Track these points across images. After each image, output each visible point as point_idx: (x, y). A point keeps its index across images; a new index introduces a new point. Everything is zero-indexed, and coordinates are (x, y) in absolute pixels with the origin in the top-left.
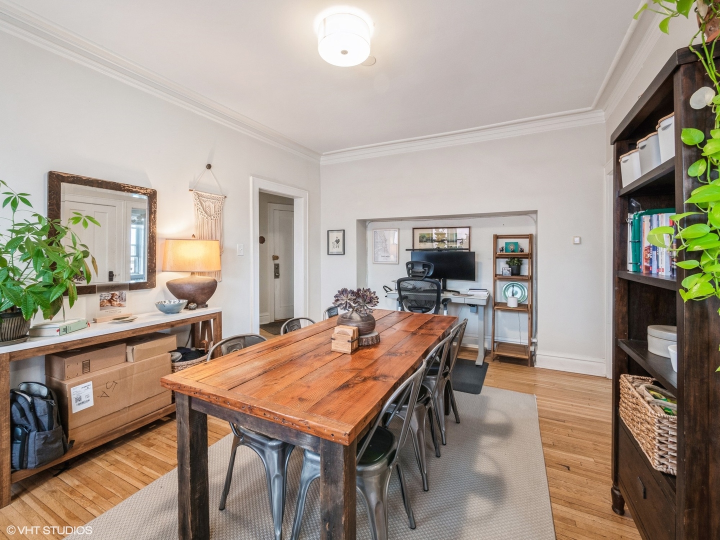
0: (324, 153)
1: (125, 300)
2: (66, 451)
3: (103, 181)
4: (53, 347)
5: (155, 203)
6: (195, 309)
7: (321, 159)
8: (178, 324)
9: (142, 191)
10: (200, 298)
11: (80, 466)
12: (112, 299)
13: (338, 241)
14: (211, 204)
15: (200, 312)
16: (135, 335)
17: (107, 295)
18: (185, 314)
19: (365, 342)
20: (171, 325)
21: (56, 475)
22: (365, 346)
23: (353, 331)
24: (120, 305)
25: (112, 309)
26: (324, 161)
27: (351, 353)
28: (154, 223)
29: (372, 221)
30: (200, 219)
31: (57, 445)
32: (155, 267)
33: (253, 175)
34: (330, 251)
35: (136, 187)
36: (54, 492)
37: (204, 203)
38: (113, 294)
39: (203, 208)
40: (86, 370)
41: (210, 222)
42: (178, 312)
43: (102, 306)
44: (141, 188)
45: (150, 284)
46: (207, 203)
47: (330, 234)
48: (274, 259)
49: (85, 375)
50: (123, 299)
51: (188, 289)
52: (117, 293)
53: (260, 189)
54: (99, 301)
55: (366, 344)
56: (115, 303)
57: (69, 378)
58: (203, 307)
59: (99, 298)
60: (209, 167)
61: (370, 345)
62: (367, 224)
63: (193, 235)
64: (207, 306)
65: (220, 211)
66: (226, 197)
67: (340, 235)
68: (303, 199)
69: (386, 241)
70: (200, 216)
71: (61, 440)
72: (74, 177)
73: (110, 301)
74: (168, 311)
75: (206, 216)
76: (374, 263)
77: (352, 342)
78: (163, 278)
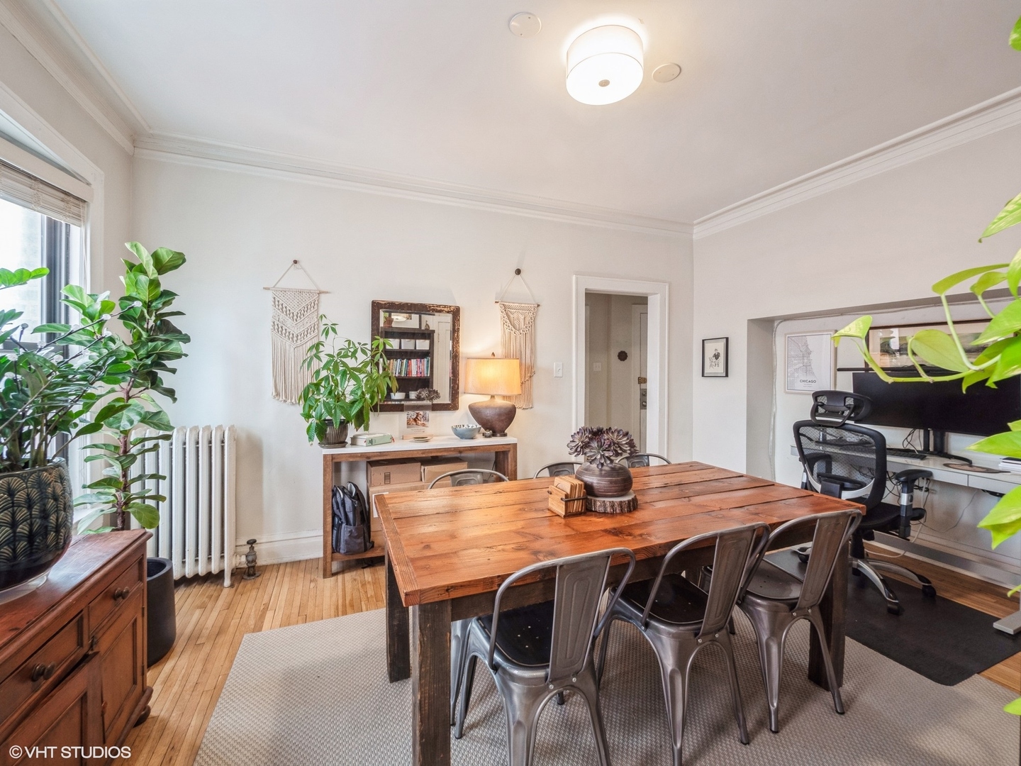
0: (695, 222)
1: (428, 421)
2: (366, 550)
3: (411, 304)
4: (359, 455)
5: (459, 320)
6: (489, 437)
7: (695, 231)
8: (466, 450)
9: (446, 309)
10: (498, 426)
11: (379, 567)
12: (416, 418)
13: (717, 356)
14: (520, 315)
15: (498, 441)
16: (424, 455)
17: (413, 414)
18: (480, 441)
19: (600, 506)
20: (460, 450)
21: (363, 568)
22: (600, 513)
23: (572, 486)
24: (424, 425)
25: (416, 428)
26: (698, 233)
27: (565, 516)
28: (458, 342)
29: (785, 320)
30: (507, 335)
31: (359, 541)
32: (458, 388)
33: (577, 273)
34: (706, 372)
35: (440, 306)
36: (355, 580)
37: (512, 316)
38: (417, 414)
39: (510, 322)
40: (387, 481)
41: (518, 337)
42: (472, 438)
43: (408, 424)
44: (445, 306)
45: (453, 406)
46: (515, 315)
47: (707, 345)
48: (640, 383)
49: (386, 486)
50: (426, 419)
51: (489, 414)
52: (421, 412)
53: (586, 289)
54: (406, 419)
55: (602, 510)
56: (420, 422)
57: (374, 486)
58: (501, 436)
59: (406, 416)
60: (518, 272)
61: (608, 513)
62: (776, 324)
63: (493, 354)
64: (505, 435)
65: (532, 324)
66: (538, 305)
67: (720, 347)
68: (658, 296)
69: (809, 354)
70: (507, 331)
71: (362, 537)
72: (389, 303)
73: (415, 420)
74: (462, 436)
75: (514, 330)
76: (787, 393)
77: (566, 502)
78: (465, 400)
